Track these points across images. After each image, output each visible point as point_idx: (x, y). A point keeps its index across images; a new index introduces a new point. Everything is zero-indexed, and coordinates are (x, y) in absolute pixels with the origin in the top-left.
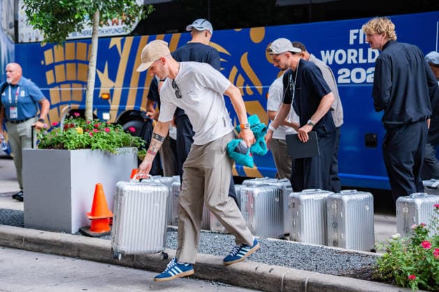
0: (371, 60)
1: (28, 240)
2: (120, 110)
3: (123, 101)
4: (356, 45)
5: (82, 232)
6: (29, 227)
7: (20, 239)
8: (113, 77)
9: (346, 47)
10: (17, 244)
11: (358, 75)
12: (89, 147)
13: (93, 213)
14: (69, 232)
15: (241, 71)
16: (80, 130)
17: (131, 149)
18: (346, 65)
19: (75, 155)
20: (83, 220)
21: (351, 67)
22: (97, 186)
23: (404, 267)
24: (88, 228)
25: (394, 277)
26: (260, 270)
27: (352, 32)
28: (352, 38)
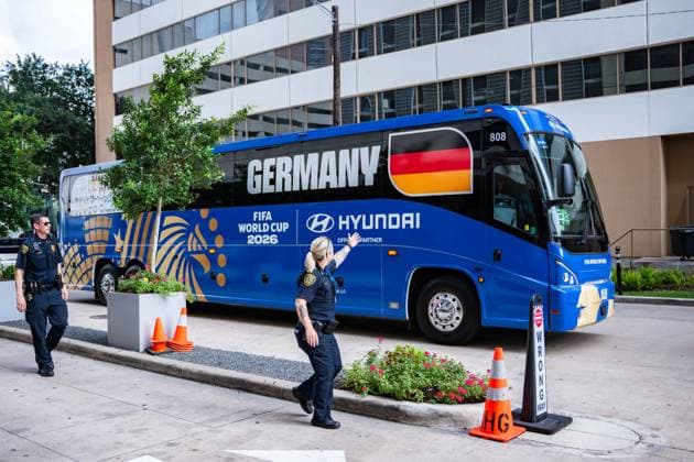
0: (265, 230)
1: (111, 356)
2: (127, 259)
3: (129, 253)
4: (257, 222)
5: (147, 351)
6: (111, 346)
7: (105, 354)
8: (123, 238)
9: (252, 222)
10: (103, 357)
11: (258, 239)
12: (152, 292)
13: (154, 338)
14: (138, 351)
15: (195, 235)
16: (146, 279)
17: (181, 293)
18: (252, 233)
19: (143, 298)
20: (147, 342)
21: (254, 234)
22: (158, 321)
23: (362, 381)
24: (151, 348)
25: (354, 387)
26: (267, 383)
27: (255, 213)
28: (255, 217)
